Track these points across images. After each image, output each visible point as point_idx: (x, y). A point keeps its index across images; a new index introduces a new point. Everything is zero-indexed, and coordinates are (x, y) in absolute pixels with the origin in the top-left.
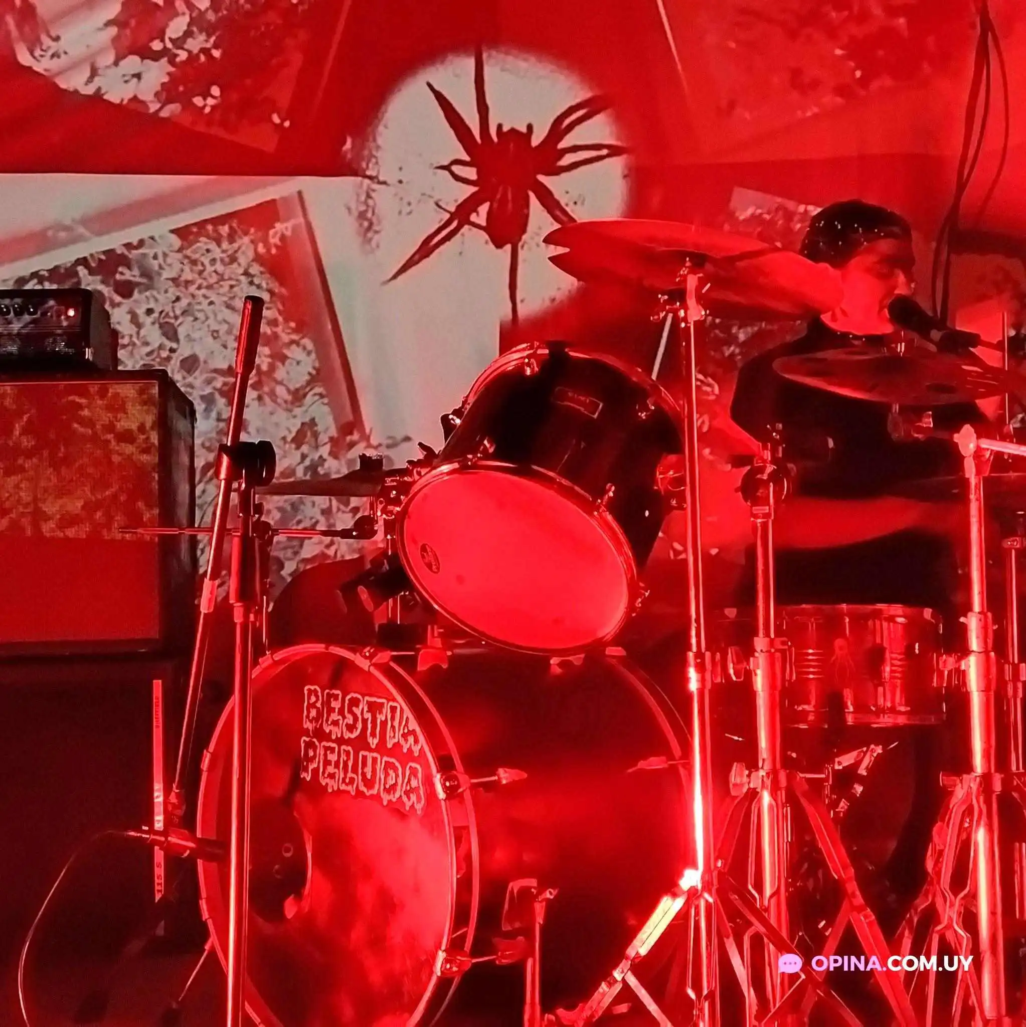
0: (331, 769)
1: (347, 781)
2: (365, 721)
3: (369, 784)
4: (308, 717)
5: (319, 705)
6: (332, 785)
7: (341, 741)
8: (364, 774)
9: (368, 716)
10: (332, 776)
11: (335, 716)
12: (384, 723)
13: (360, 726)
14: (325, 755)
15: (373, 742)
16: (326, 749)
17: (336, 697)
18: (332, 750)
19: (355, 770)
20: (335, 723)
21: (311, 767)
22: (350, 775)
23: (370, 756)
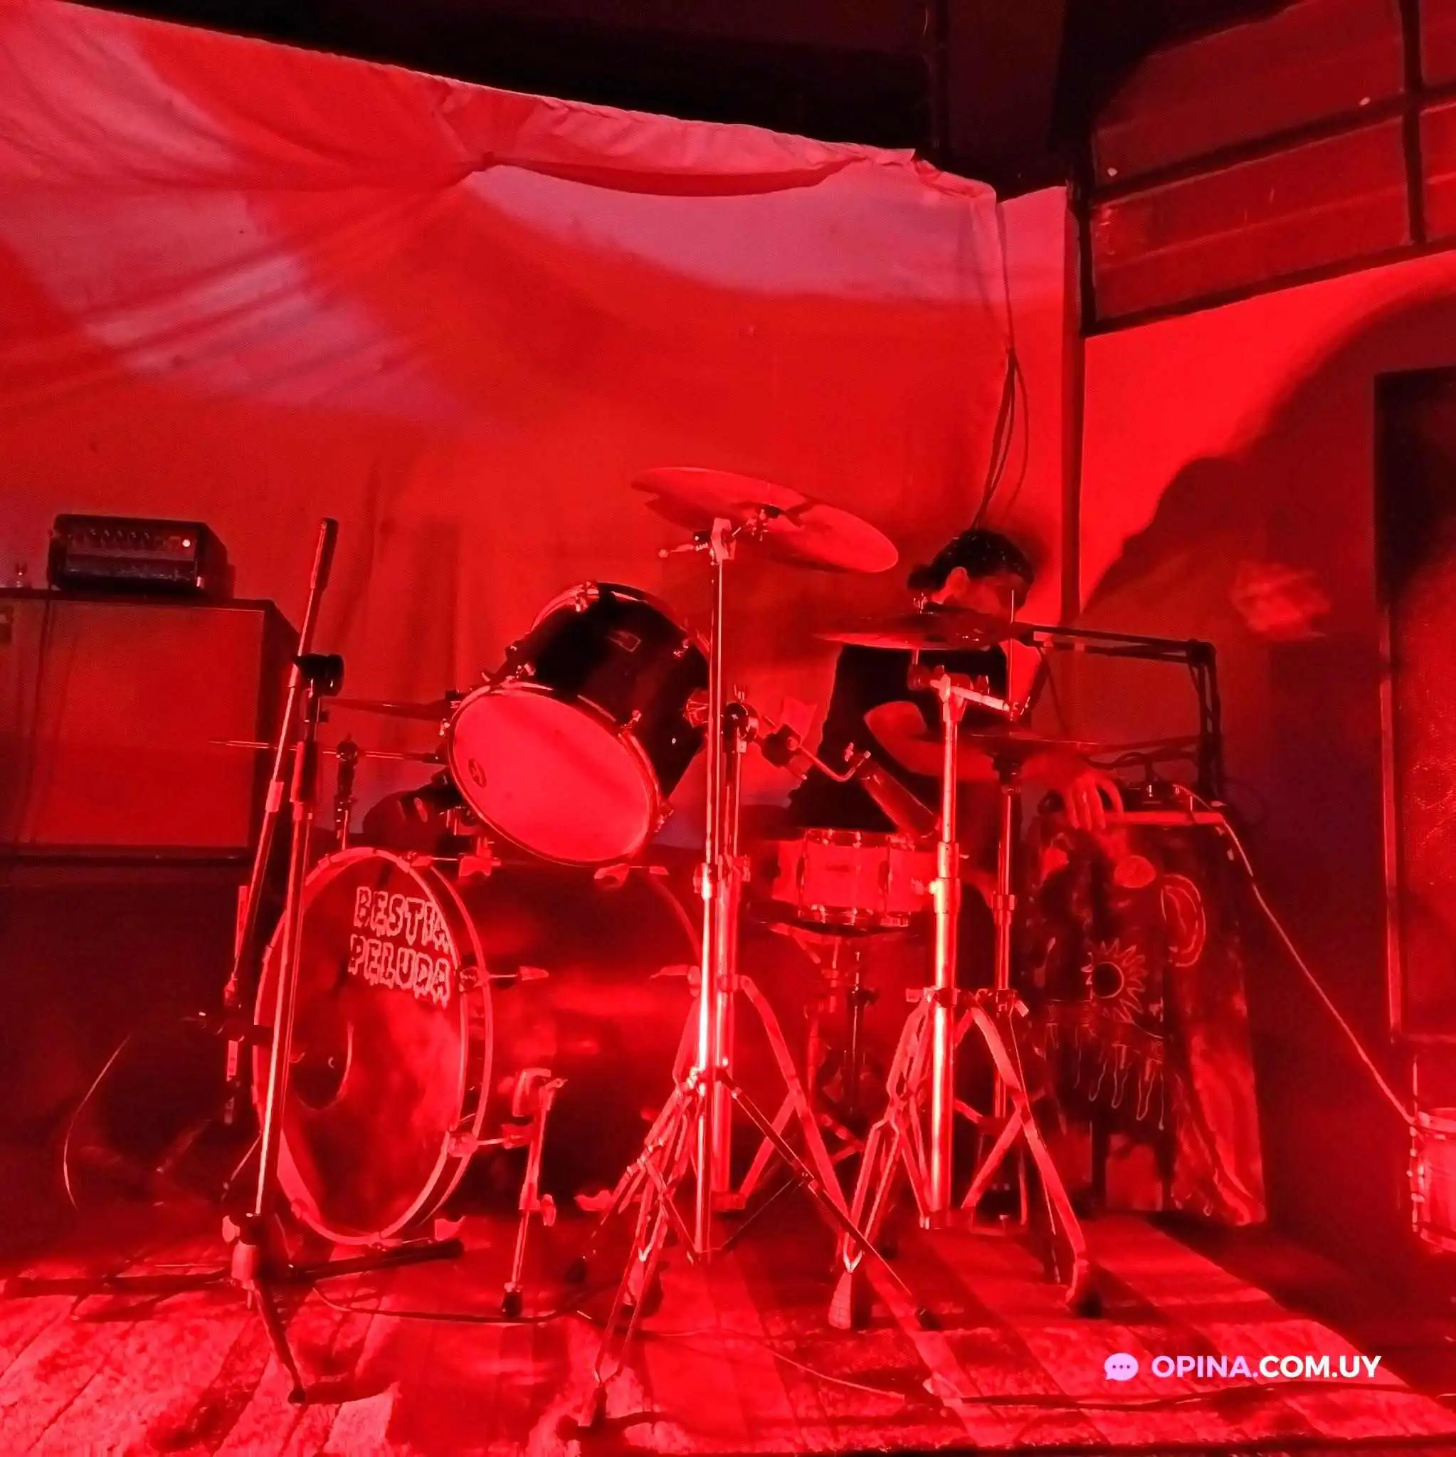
0: (374, 964)
1: (387, 975)
2: (405, 920)
3: (405, 977)
4: (358, 916)
5: (368, 905)
6: (374, 980)
7: (384, 938)
8: (401, 969)
9: (409, 916)
10: (374, 971)
11: (381, 915)
12: (421, 922)
13: (400, 924)
14: (370, 951)
15: (411, 939)
16: (372, 945)
17: (382, 898)
18: (376, 946)
19: (394, 966)
20: (381, 922)
21: (359, 961)
22: (390, 969)
23: (407, 952)
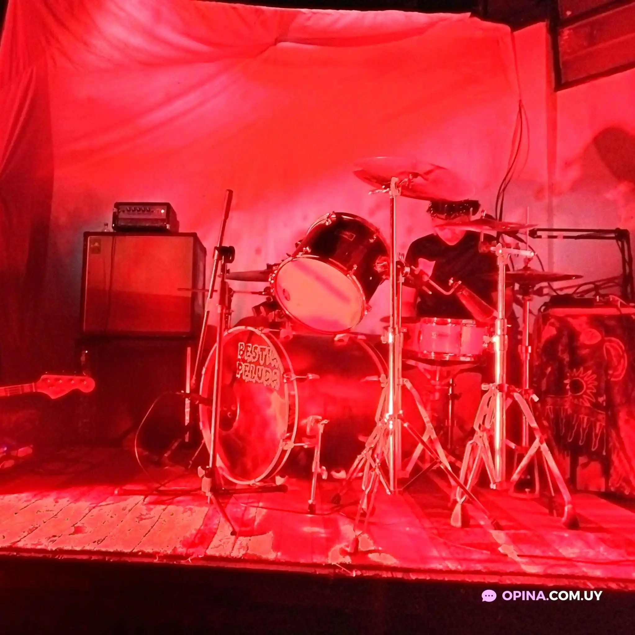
0: (247, 373)
1: (252, 377)
2: (259, 355)
3: (260, 378)
4: (240, 354)
5: (243, 349)
6: (247, 379)
7: (250, 363)
8: (258, 375)
9: (260, 353)
10: (247, 376)
11: (249, 354)
12: (266, 356)
13: (257, 357)
14: (245, 368)
15: (262, 362)
16: (246, 366)
17: (249, 346)
19: (255, 373)
21: (241, 372)
22: (253, 375)
23: (260, 368)
